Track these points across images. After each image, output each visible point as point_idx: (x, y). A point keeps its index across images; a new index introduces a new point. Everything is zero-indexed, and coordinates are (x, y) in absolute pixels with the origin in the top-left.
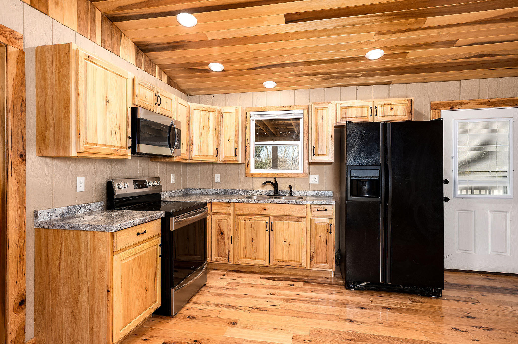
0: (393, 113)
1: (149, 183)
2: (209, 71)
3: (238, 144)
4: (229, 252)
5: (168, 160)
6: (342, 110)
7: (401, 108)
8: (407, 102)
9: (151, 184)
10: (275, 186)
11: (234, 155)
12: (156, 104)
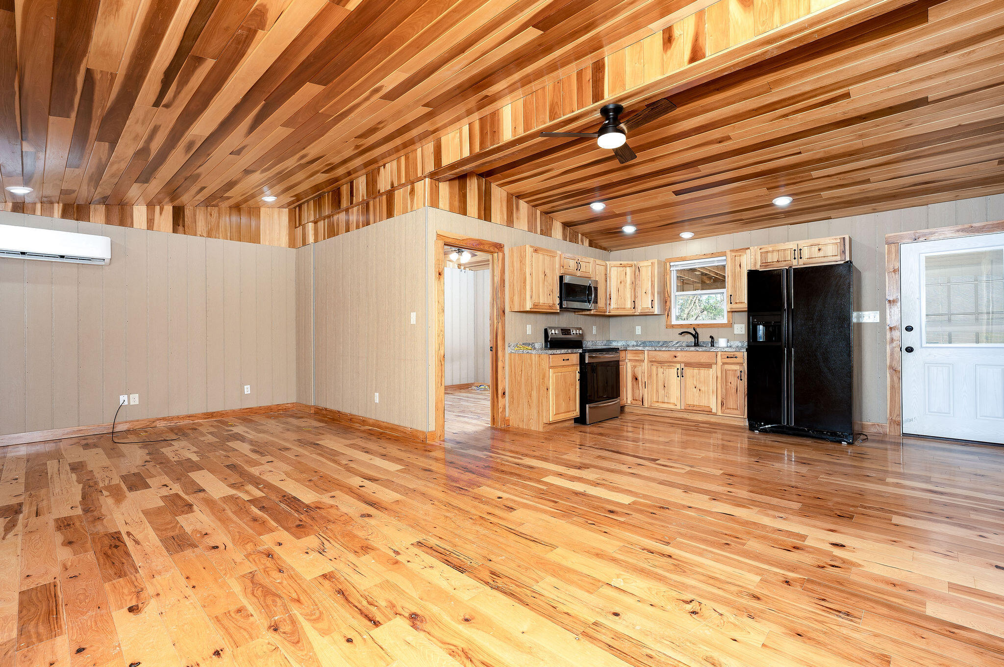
0: (821, 254)
1: (573, 331)
2: (622, 232)
3: (654, 296)
4: (643, 396)
5: (588, 313)
6: (761, 255)
7: (831, 247)
8: (839, 241)
9: (574, 332)
10: (696, 336)
11: (650, 307)
12: (577, 270)
